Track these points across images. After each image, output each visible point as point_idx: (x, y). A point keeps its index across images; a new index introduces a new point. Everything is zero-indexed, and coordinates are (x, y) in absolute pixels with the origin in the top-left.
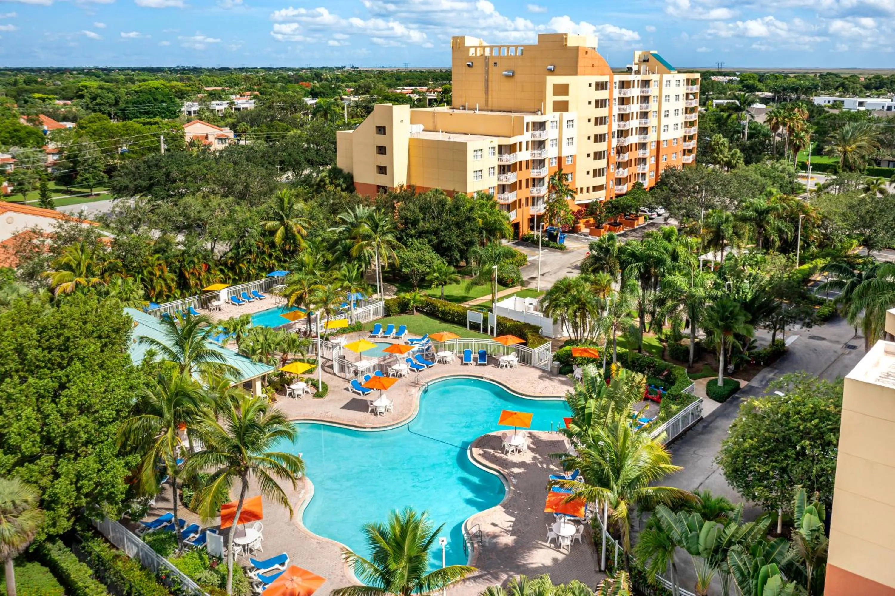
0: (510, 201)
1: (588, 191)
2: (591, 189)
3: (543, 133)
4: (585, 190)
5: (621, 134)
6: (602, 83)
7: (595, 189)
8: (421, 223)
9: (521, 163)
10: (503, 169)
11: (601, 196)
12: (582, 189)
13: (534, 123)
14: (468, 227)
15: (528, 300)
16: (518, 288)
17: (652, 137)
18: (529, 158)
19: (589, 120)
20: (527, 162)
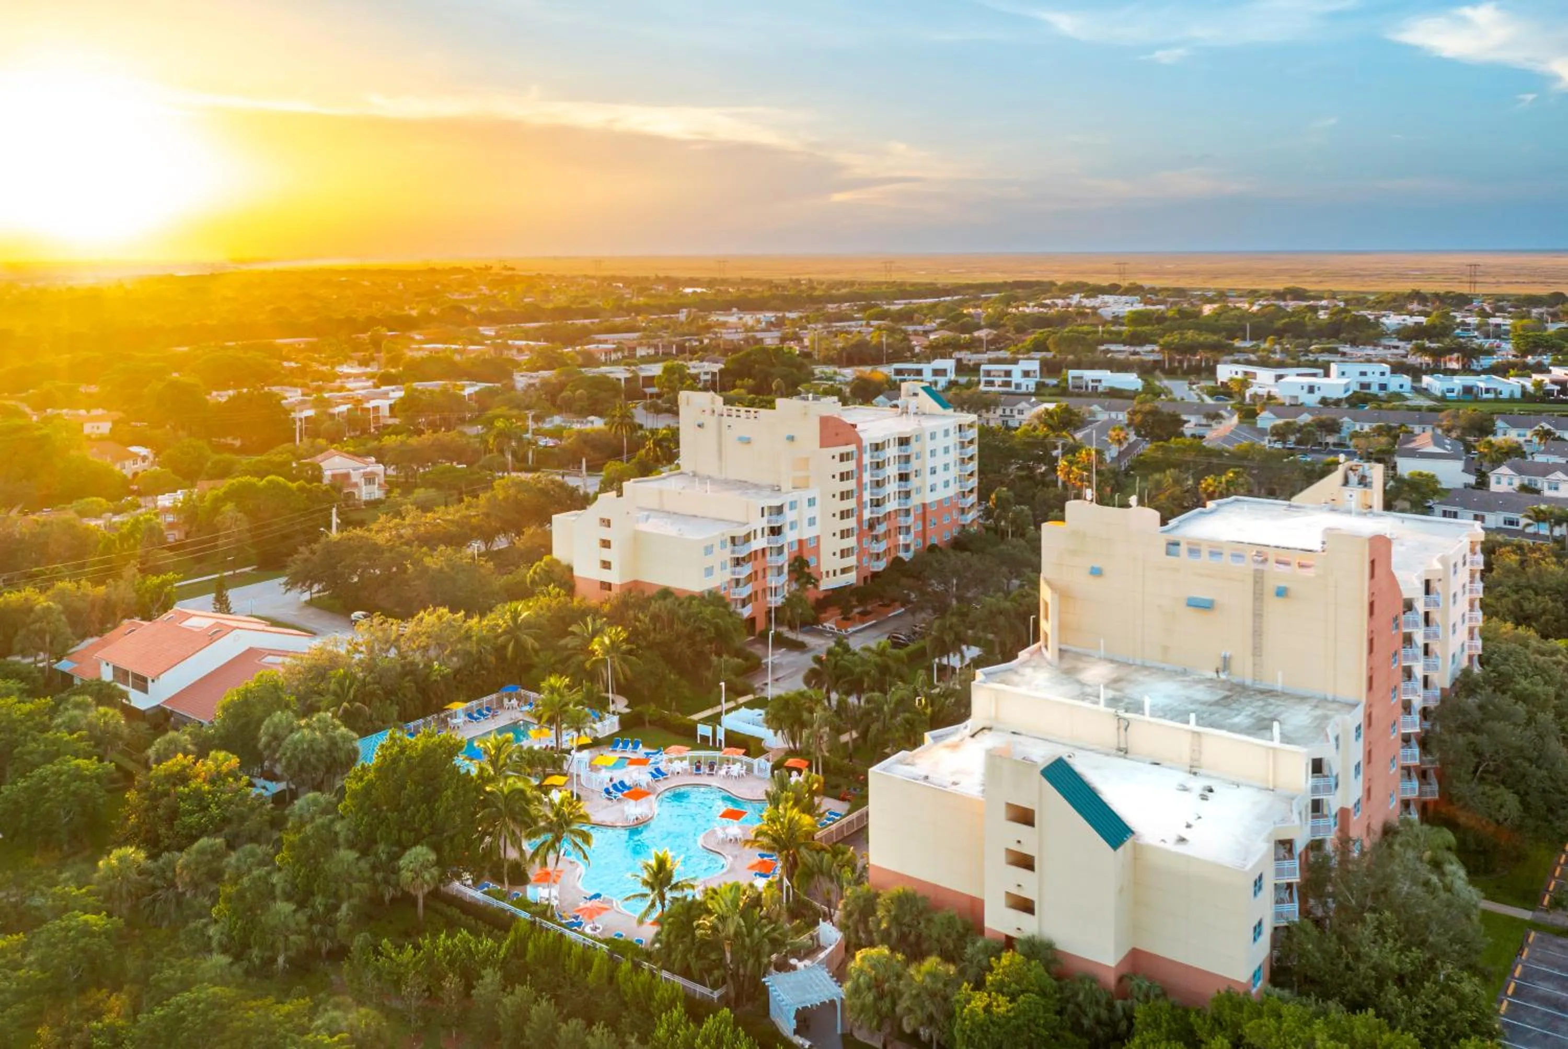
0: (744, 596)
1: (835, 574)
2: (838, 572)
3: (780, 518)
4: (831, 573)
5: (877, 503)
6: (848, 454)
7: (844, 571)
8: (652, 635)
9: (756, 552)
10: (738, 562)
11: (851, 578)
12: (828, 573)
13: (770, 508)
14: (698, 639)
15: (757, 711)
16: (750, 697)
17: (915, 500)
18: (765, 545)
19: (834, 496)
20: (764, 550)
